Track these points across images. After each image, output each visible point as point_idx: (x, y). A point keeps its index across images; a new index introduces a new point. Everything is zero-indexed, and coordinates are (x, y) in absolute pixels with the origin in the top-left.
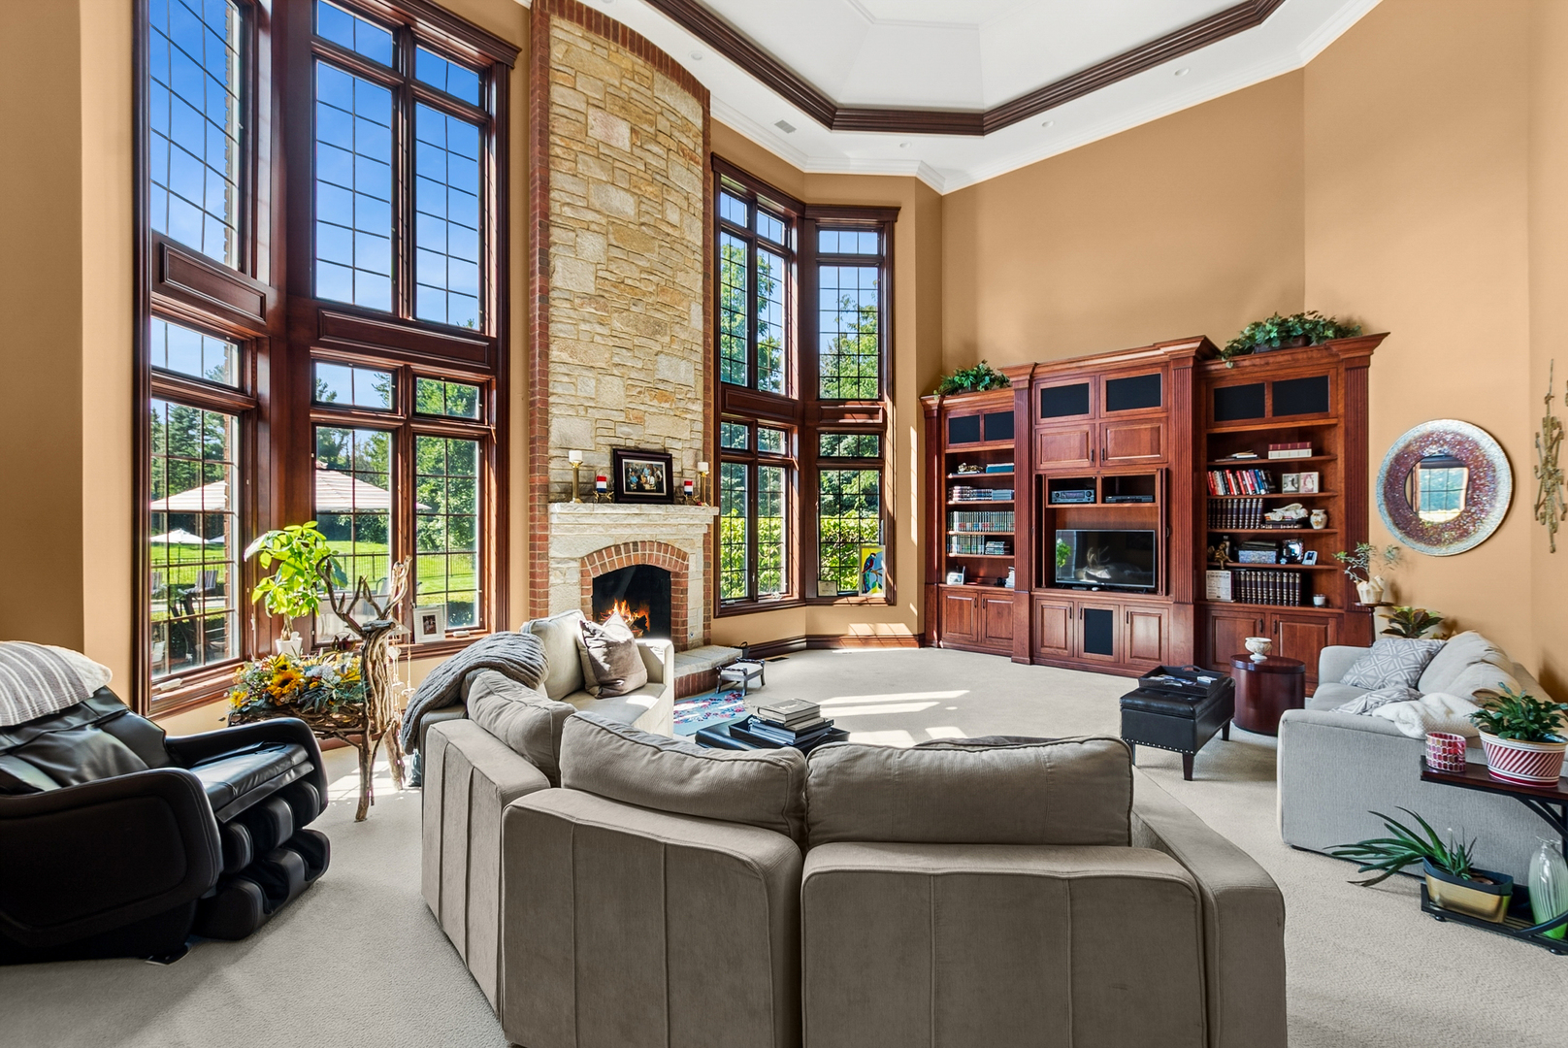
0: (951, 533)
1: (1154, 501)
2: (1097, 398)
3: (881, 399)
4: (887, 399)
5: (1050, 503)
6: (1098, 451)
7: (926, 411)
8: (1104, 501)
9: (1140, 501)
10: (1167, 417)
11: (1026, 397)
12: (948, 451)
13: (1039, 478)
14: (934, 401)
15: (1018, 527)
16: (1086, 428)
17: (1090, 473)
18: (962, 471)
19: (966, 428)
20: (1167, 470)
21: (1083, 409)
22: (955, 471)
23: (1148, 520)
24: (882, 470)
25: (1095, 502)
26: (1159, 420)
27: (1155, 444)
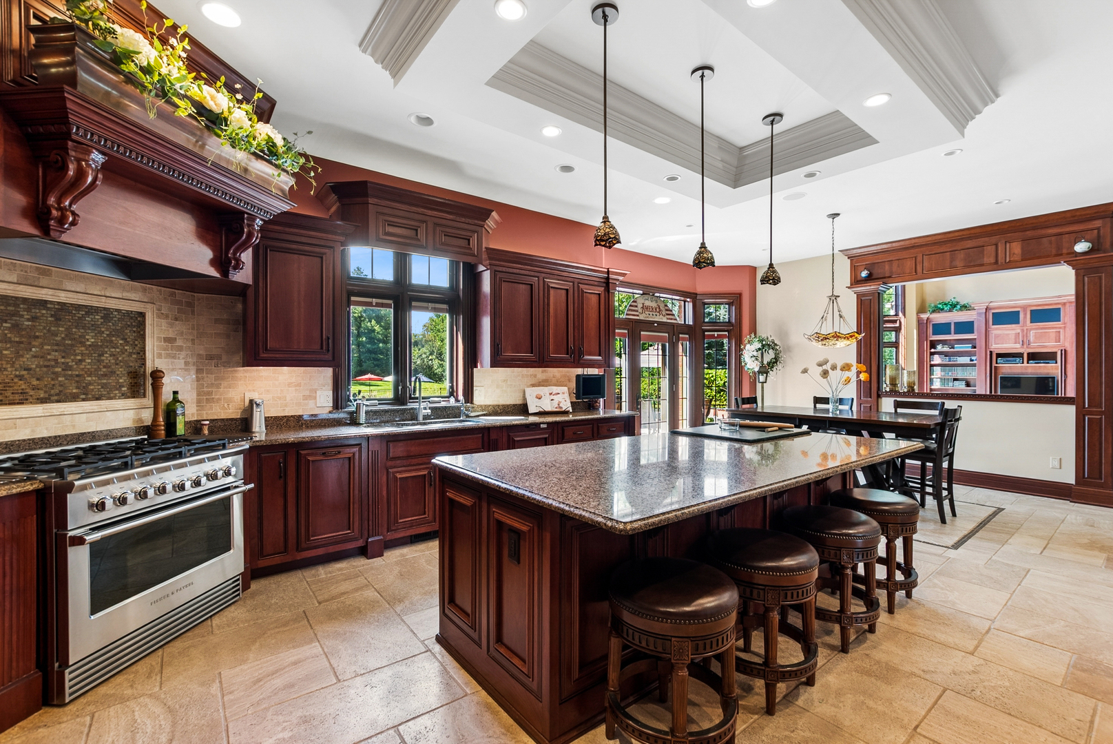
0: (932, 377)
1: (1056, 363)
2: (1025, 318)
3: (896, 315)
4: (901, 314)
5: (997, 363)
6: (1025, 341)
7: (919, 321)
8: (1028, 363)
9: (1048, 363)
10: (1065, 327)
11: (984, 316)
12: (931, 339)
13: (991, 352)
14: (924, 316)
15: (979, 374)
16: (1019, 331)
17: (1021, 351)
18: (939, 348)
19: (942, 328)
20: (1065, 350)
21: (1017, 322)
22: (935, 348)
23: (1054, 371)
24: (897, 348)
25: (1023, 363)
26: (1060, 328)
27: (1057, 338)
